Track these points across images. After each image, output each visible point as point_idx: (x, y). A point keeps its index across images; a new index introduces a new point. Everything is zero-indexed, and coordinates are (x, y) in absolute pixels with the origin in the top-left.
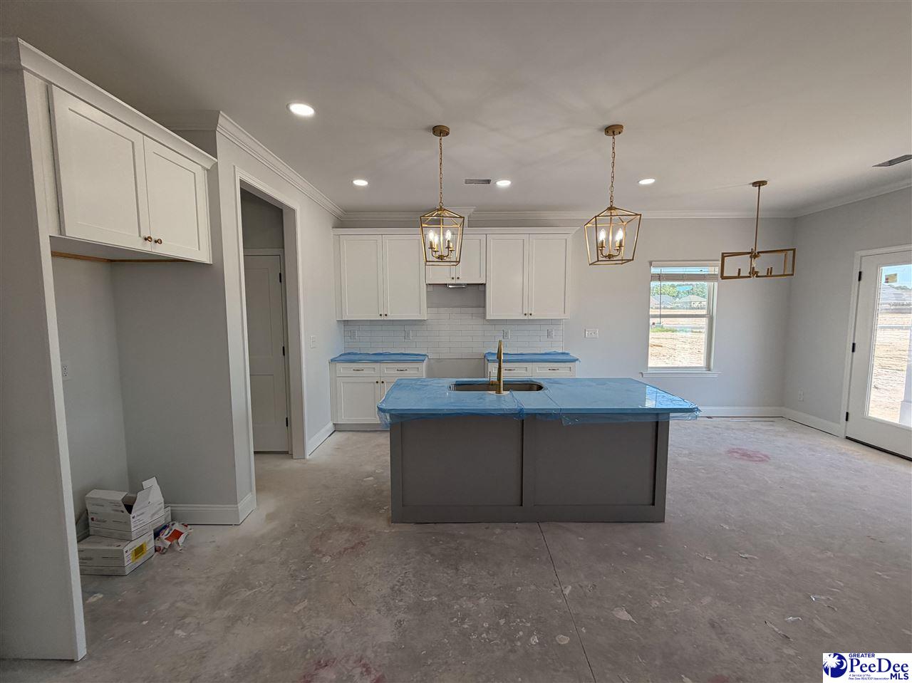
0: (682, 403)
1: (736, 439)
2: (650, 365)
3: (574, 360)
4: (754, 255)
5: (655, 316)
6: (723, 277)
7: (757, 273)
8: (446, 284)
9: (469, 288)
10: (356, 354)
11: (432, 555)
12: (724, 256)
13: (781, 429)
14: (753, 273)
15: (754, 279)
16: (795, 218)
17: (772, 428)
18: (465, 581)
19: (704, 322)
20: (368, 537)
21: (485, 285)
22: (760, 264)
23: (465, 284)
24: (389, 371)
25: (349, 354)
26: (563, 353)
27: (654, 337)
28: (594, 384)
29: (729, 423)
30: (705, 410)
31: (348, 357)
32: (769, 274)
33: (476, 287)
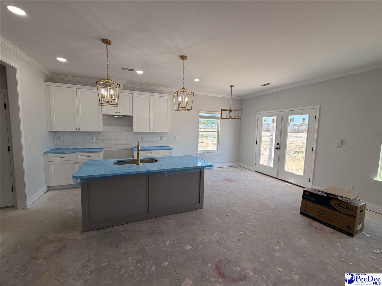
0: (209, 163)
1: (226, 175)
2: (199, 150)
3: (171, 149)
4: (230, 111)
5: (200, 132)
6: (222, 118)
7: (231, 117)
8: (113, 115)
9: (125, 117)
10: (61, 149)
11: (105, 243)
12: (222, 110)
13: (238, 170)
14: (230, 117)
15: (230, 119)
16: (242, 100)
17: (236, 170)
18: (122, 252)
19: (216, 134)
20: (69, 243)
21: (132, 116)
22: (232, 114)
23: (122, 116)
24: (82, 157)
25: (57, 149)
26: (167, 146)
27: (200, 139)
28: (178, 158)
29: (224, 169)
30: (216, 166)
31: (56, 151)
32: (235, 118)
33: (128, 117)
